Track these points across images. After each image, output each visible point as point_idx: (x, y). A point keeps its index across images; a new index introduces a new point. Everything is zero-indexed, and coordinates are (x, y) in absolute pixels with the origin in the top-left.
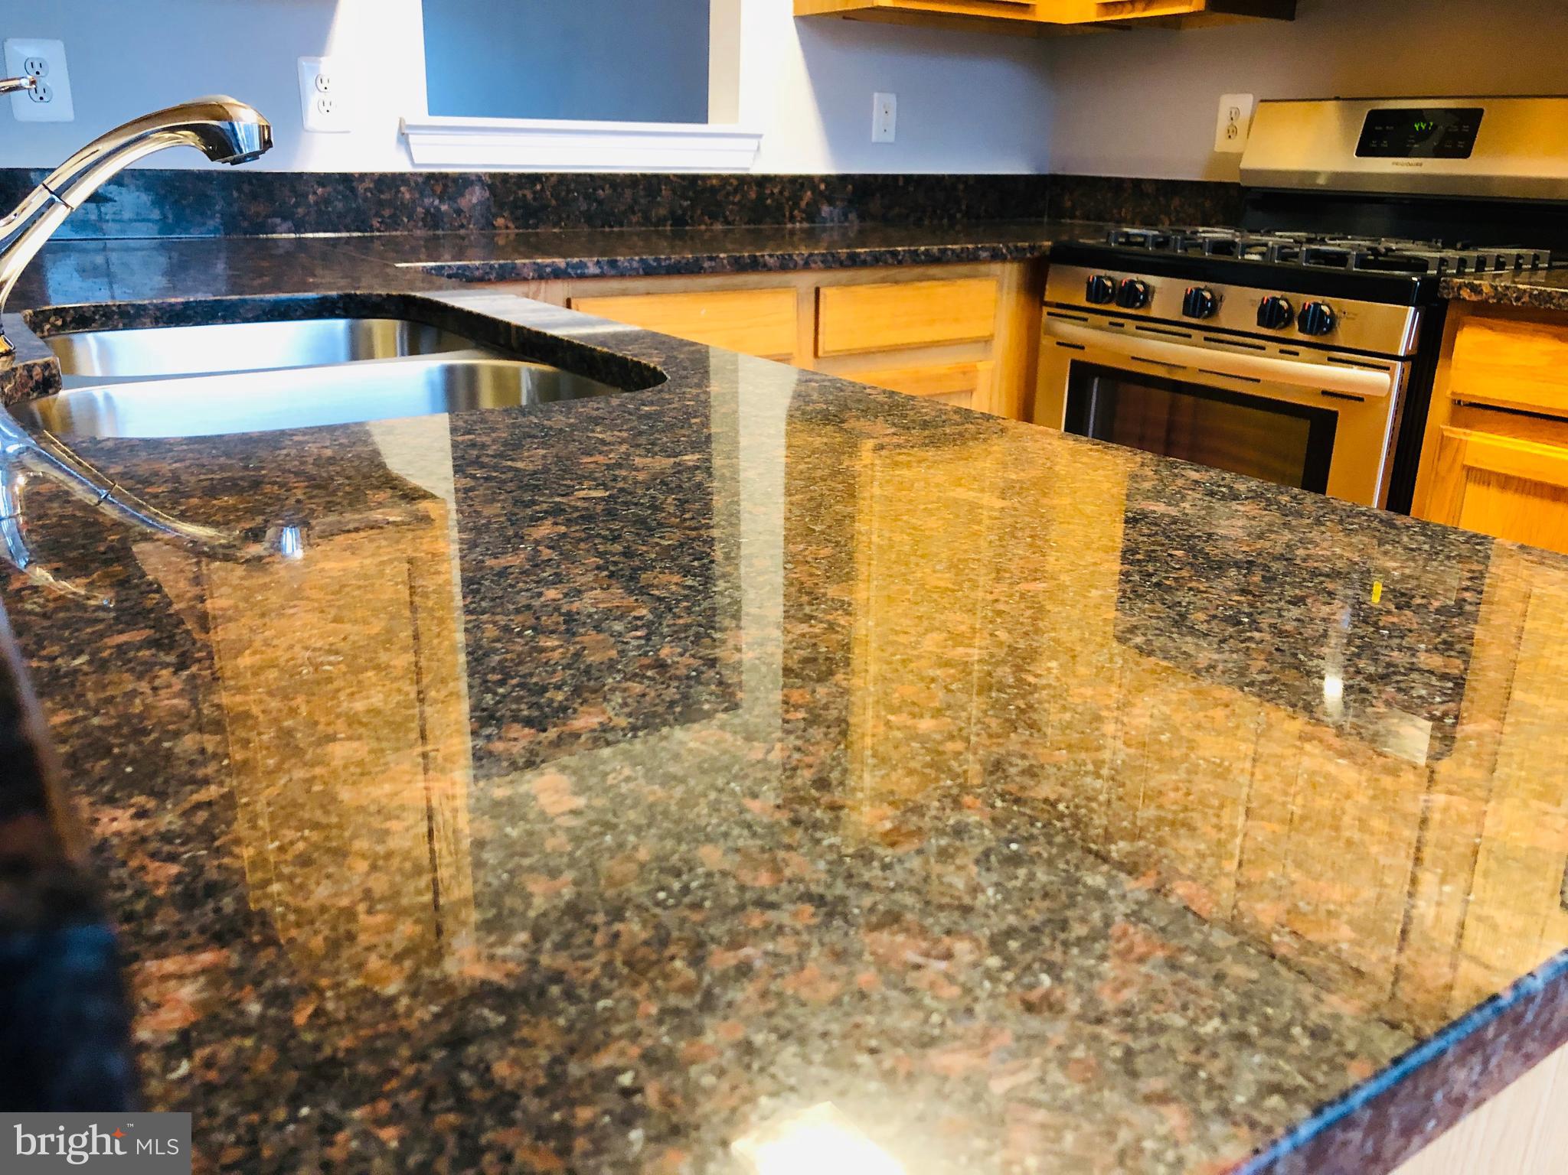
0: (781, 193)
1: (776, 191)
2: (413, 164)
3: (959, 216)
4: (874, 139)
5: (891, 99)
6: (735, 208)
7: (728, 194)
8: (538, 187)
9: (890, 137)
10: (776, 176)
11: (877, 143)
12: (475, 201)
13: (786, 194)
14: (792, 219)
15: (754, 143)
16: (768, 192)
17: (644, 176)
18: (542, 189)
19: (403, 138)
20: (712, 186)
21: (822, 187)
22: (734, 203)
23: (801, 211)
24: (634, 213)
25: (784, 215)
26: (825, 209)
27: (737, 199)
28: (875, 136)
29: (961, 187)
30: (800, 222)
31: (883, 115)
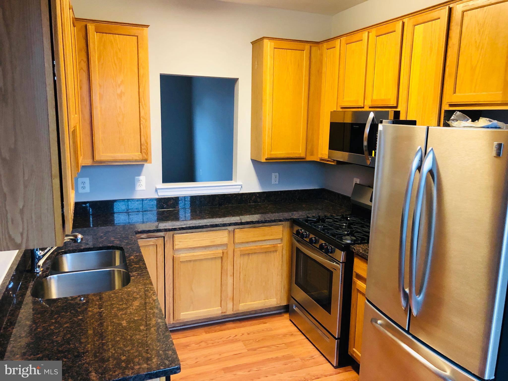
0: (247, 197)
1: (245, 197)
2: (158, 196)
3: (296, 200)
4: (273, 183)
5: (277, 174)
7: (233, 198)
9: (277, 183)
10: (246, 193)
11: (273, 184)
12: (171, 203)
13: (248, 197)
14: (250, 202)
15: (240, 187)
16: (243, 197)
17: (212, 195)
19: (156, 190)
20: (229, 197)
21: (258, 195)
22: (234, 200)
23: (252, 201)
24: (209, 203)
25: (248, 202)
26: (259, 200)
27: (235, 199)
28: (273, 182)
29: (297, 193)
30: (252, 203)
31: (275, 177)
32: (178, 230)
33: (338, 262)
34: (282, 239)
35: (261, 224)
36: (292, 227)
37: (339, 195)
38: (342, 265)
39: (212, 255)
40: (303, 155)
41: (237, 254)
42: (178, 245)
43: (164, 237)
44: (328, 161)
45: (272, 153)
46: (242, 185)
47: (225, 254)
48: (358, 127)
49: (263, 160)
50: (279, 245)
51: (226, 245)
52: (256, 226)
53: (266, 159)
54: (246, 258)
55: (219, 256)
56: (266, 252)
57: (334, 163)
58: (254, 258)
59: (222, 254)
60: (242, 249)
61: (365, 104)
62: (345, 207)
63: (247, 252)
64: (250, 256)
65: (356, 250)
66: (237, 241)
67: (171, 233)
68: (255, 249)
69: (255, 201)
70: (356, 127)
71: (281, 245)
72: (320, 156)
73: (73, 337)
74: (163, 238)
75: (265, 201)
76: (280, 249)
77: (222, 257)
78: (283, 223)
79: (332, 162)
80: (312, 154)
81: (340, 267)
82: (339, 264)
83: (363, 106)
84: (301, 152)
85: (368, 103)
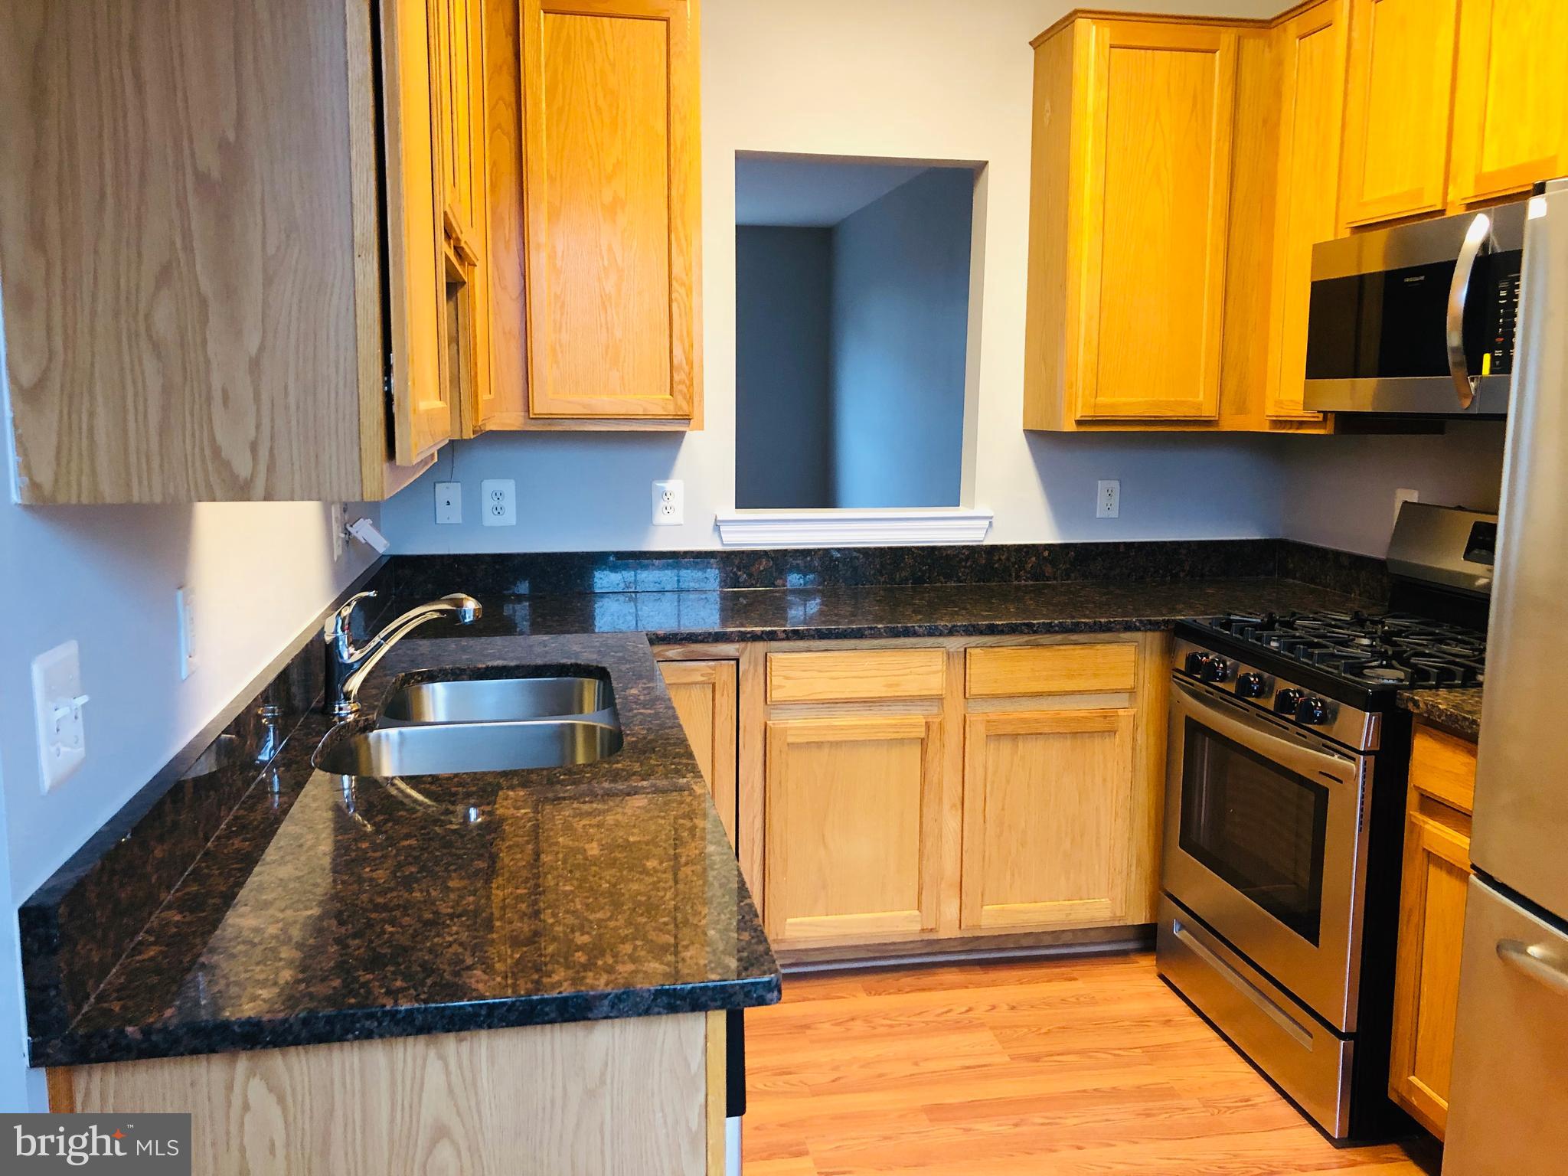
0: (1008, 559)
1: (1003, 557)
2: (723, 544)
3: (1182, 575)
4: (1097, 516)
5: (1115, 485)
6: (967, 571)
7: (961, 560)
8: (809, 559)
9: (1114, 514)
10: (1003, 546)
11: (1101, 519)
12: (761, 568)
13: (1013, 560)
14: (1018, 578)
15: (987, 523)
16: (996, 558)
17: (890, 548)
18: (812, 560)
19: (717, 527)
21: (1046, 554)
22: (965, 567)
23: (1026, 572)
24: (882, 574)
25: (1010, 575)
26: (1048, 570)
27: (968, 564)
28: (1100, 513)
29: (1184, 552)
30: (1025, 580)
31: (1107, 497)
32: (783, 639)
33: (1347, 751)
34: (1132, 692)
35: (1059, 637)
36: (1169, 651)
37: (1338, 554)
38: (1365, 763)
39: (891, 730)
40: (1208, 411)
41: (977, 732)
42: (780, 687)
43: (738, 660)
44: (1301, 424)
45: (1101, 400)
46: (991, 518)
47: (934, 727)
48: (1422, 278)
49: (1071, 427)
50: (1121, 712)
51: (939, 699)
52: (1042, 641)
53: (1079, 423)
54: (1006, 747)
55: (913, 735)
56: (1074, 734)
57: (1325, 428)
58: (1034, 751)
59: (923, 729)
60: (993, 717)
61: (1450, 198)
62: (1360, 595)
63: (1009, 729)
64: (1021, 745)
65: (1421, 705)
66: (974, 688)
67: (760, 647)
68: (1037, 721)
69: (1036, 576)
70: (1413, 282)
71: (1132, 712)
72: (1271, 411)
73: (424, 874)
74: (734, 663)
75: (1073, 575)
76: (1124, 726)
77: (922, 740)
78: (1139, 635)
79: (1320, 428)
80: (1241, 409)
81: (1358, 769)
82: (1353, 759)
83: (1439, 207)
84: (1201, 398)
85: (1464, 190)
